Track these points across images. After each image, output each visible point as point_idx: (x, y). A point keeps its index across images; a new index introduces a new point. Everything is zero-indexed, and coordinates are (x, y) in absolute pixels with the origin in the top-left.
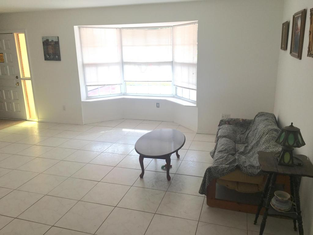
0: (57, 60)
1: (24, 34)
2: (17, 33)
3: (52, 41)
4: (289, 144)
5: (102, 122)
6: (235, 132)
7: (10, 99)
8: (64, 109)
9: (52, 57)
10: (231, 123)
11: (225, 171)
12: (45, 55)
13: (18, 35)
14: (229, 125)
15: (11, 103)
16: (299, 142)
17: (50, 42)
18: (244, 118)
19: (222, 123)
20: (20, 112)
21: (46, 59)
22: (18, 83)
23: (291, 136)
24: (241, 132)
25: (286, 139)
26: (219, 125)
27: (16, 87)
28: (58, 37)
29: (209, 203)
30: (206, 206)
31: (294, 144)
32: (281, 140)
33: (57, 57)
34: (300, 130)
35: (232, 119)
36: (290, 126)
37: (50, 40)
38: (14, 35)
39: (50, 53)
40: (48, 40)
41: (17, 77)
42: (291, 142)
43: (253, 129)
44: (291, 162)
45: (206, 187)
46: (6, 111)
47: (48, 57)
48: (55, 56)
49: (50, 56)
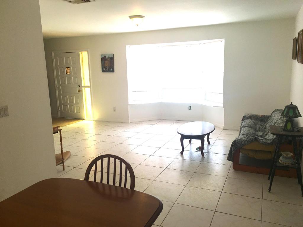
0: (111, 72)
1: (87, 53)
2: (81, 52)
3: (109, 57)
4: (289, 116)
5: (144, 121)
6: (255, 124)
7: (72, 103)
8: (115, 110)
9: (108, 69)
10: (252, 118)
11: (247, 142)
12: (102, 68)
13: (82, 53)
14: (250, 120)
15: (73, 106)
16: (297, 115)
17: (107, 58)
18: (263, 114)
19: (245, 118)
20: (80, 113)
21: (103, 71)
22: (80, 90)
23: (291, 110)
24: (261, 124)
25: (288, 113)
26: (242, 120)
27: (78, 94)
28: (113, 54)
29: (234, 167)
30: (232, 170)
31: (293, 115)
32: (285, 114)
33: (111, 69)
34: (297, 106)
35: (253, 115)
36: (291, 104)
37: (107, 57)
38: (79, 53)
39: (106, 67)
40: (105, 57)
41: (79, 86)
42: (291, 114)
43: (270, 121)
44: (292, 129)
45: (232, 154)
46: (68, 112)
47: (105, 69)
48: (110, 68)
49: (106, 69)
